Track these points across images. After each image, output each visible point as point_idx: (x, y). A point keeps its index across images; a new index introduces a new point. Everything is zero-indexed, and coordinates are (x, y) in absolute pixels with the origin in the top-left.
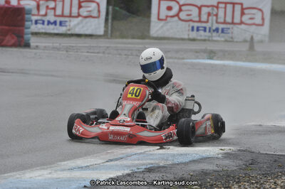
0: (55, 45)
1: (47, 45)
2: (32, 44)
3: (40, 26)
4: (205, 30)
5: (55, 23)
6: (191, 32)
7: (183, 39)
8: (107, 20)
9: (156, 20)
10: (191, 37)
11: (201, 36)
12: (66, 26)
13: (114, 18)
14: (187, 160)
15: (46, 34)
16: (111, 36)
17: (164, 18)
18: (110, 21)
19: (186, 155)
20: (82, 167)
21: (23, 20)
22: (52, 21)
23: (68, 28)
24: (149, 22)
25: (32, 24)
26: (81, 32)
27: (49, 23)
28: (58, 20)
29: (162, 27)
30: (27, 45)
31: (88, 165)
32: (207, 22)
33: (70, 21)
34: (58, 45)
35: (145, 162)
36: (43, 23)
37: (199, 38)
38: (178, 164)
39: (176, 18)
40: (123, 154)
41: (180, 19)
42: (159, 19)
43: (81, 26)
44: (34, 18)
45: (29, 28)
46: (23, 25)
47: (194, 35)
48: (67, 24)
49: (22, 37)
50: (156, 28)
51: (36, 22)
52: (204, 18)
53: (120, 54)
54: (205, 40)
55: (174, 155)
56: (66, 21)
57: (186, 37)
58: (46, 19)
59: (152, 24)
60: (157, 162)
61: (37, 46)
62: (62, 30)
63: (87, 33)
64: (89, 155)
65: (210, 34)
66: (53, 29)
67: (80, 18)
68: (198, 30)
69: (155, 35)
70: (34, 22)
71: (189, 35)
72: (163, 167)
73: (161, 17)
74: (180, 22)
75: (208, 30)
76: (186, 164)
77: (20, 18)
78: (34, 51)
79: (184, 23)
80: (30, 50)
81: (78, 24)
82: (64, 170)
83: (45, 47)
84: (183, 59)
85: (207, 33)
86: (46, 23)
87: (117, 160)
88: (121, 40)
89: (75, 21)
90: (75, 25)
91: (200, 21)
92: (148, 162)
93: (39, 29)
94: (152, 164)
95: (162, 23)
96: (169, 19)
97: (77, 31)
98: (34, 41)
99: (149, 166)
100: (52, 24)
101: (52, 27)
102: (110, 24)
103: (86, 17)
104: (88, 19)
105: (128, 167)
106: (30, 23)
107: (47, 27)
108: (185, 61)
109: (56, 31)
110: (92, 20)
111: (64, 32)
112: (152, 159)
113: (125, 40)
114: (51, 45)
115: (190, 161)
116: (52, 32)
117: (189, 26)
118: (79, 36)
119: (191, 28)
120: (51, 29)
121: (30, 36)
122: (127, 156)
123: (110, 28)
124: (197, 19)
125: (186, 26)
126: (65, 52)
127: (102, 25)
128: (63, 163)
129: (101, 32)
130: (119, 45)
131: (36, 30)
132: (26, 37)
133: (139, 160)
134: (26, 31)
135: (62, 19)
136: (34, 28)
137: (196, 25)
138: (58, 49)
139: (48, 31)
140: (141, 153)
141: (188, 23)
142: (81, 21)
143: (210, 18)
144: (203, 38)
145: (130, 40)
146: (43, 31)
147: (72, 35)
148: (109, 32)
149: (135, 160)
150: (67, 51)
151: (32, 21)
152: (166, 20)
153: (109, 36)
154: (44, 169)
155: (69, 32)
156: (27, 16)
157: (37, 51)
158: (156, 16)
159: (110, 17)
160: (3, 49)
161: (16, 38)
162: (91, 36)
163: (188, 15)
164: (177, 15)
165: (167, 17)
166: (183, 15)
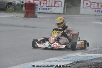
0: (46, 17)
2: (38, 17)
3: (41, 10)
4: (100, 12)
5: (46, 9)
6: (95, 13)
8: (64, 8)
9: (82, 8)
10: (95, 14)
11: (98, 14)
13: (68, 7)
14: (92, 59)
16: (66, 14)
17: (85, 7)
18: (66, 8)
19: (92, 56)
20: (54, 61)
21: (35, 8)
22: (45, 8)
23: (51, 11)
24: (80, 9)
25: (38, 9)
26: (55, 12)
27: (44, 9)
28: (47, 8)
30: (36, 17)
31: (57, 60)
32: (101, 9)
33: (52, 8)
34: (47, 17)
35: (77, 59)
36: (42, 9)
38: (89, 60)
39: (89, 7)
40: (69, 56)
41: (91, 8)
42: (83, 8)
43: (55, 10)
44: (39, 7)
45: (37, 11)
46: (35, 10)
47: (96, 13)
48: (51, 9)
49: (35, 14)
50: (82, 11)
51: (40, 9)
52: (100, 7)
53: (69, 20)
54: (100, 15)
55: (87, 57)
56: (50, 8)
57: (93, 14)
58: (43, 8)
59: (81, 9)
60: (81, 59)
61: (40, 17)
62: (49, 11)
63: (57, 12)
64: (57, 56)
66: (46, 11)
67: (55, 7)
69: (82, 14)
70: (39, 8)
71: (94, 13)
72: (84, 61)
76: (92, 60)
77: (34, 7)
78: (39, 19)
79: (92, 9)
80: (37, 19)
81: (54, 9)
82: (48, 62)
83: (43, 17)
86: (43, 9)
87: (67, 58)
88: (69, 15)
90: (54, 10)
91: (98, 8)
92: (78, 59)
93: (41, 11)
94: (79, 60)
95: (84, 9)
96: (87, 8)
97: (54, 12)
98: (39, 16)
99: (78, 61)
100: (45, 9)
101: (45, 10)
103: (57, 7)
104: (58, 8)
105: (71, 61)
106: (37, 9)
108: (93, 23)
109: (46, 12)
110: (59, 8)
112: (79, 58)
113: (71, 15)
115: (93, 59)
116: (45, 12)
117: (94, 10)
118: (55, 13)
119: (95, 11)
120: (45, 11)
121: (37, 13)
122: (71, 57)
123: (66, 11)
125: (93, 10)
126: (49, 20)
127: (63, 10)
128: (48, 59)
129: (62, 12)
130: (69, 17)
131: (39, 12)
132: (36, 14)
133: (75, 58)
134: (36, 12)
135: (49, 8)
136: (39, 11)
137: (97, 10)
138: (47, 19)
139: (44, 12)
140: (76, 56)
141: (94, 9)
142: (56, 8)
145: (73, 15)
146: (42, 12)
147: (52, 13)
148: (66, 12)
149: (73, 58)
150: (50, 19)
151: (38, 8)
152: (86, 8)
153: (65, 13)
154: (41, 61)
155: (51, 12)
156: (36, 6)
157: (40, 19)
158: (82, 7)
159: (66, 7)
160: (28, 18)
161: (32, 14)
162: (59, 14)
163: (94, 6)
164: (90, 6)
165: (86, 7)
166: (92, 6)
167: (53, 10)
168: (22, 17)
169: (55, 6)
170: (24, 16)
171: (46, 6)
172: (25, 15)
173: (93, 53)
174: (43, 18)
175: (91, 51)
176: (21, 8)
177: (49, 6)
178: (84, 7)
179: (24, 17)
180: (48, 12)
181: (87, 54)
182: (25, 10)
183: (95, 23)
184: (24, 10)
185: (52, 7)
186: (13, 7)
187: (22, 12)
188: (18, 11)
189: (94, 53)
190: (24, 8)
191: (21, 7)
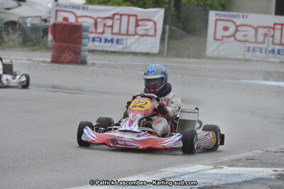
0: (112, 63)
1: (103, 62)
2: (89, 61)
3: (97, 44)
4: (261, 51)
5: (112, 41)
6: (246, 53)
7: (239, 60)
8: (162, 39)
9: (213, 40)
10: (247, 57)
11: (257, 57)
12: (123, 44)
13: (171, 37)
14: (240, 181)
15: (102, 51)
16: (167, 55)
17: (220, 38)
18: (166, 40)
19: (239, 175)
21: (80, 38)
22: (109, 39)
23: (125, 45)
24: (205, 42)
25: (89, 41)
26: (138, 50)
27: (106, 40)
28: (115, 37)
29: (218, 47)
30: (84, 63)
32: (263, 43)
33: (127, 39)
34: (114, 62)
36: (100, 41)
37: (255, 59)
38: (231, 184)
39: (232, 39)
40: (176, 172)
41: (236, 39)
42: (215, 39)
43: (137, 44)
44: (91, 36)
45: (86, 45)
46: (80, 43)
47: (249, 55)
48: (124, 42)
49: (79, 54)
50: (212, 48)
51: (94, 40)
52: (260, 38)
53: (176, 74)
54: (261, 61)
55: (227, 175)
56: (123, 40)
57: (242, 57)
58: (103, 37)
59: (208, 44)
60: (210, 181)
61: (94, 64)
62: (119, 48)
63: (142, 51)
64: (143, 173)
65: (265, 55)
66: (110, 47)
67: (137, 37)
68: (254, 51)
69: (210, 55)
70: (91, 39)
71: (244, 55)
72: (217, 187)
73: (217, 37)
74: (237, 43)
75: (264, 51)
76: (239, 184)
77: (77, 35)
78: (91, 68)
79: (239, 43)
80: (87, 68)
81: (135, 42)
83: (102, 64)
84: (238, 79)
85: (263, 55)
86: (103, 40)
88: (177, 59)
89: (131, 40)
90: (133, 44)
91: (256, 42)
92: (202, 182)
93: (96, 46)
94: (205, 183)
95: (218, 43)
96: (225, 39)
97: (134, 49)
98: (90, 59)
99: (202, 185)
100: (109, 42)
101: (109, 44)
102: (166, 43)
103: (142, 36)
104: (144, 38)
106: (87, 40)
107: (105, 45)
108: (241, 81)
109: (113, 49)
110: (148, 38)
111: (121, 50)
112: (205, 178)
113: (181, 60)
114: (107, 62)
115: (244, 182)
116: (109, 49)
117: (245, 46)
118: (135, 54)
119: (246, 49)
120: (108, 47)
121: (87, 53)
123: (166, 47)
124: (253, 40)
125: (242, 47)
126: (120, 70)
127: (158, 44)
129: (156, 50)
130: (175, 64)
131: (93, 48)
132: (83, 54)
134: (83, 48)
135: (119, 37)
136: (91, 45)
137: (252, 45)
138: (115, 67)
139: (105, 49)
140: (195, 172)
141: (244, 44)
142: (138, 39)
143: (266, 39)
144: (259, 59)
145: (185, 60)
146: (100, 49)
147: (128, 53)
148: (166, 51)
150: (123, 69)
151: (89, 38)
152: (222, 40)
153: (165, 54)
155: (125, 50)
156: (84, 34)
157: (94, 68)
158: (213, 36)
159: (167, 36)
160: (61, 65)
161: (73, 55)
162: (147, 54)
163: (244, 36)
164: (233, 36)
165: (223, 37)
166: (239, 36)
167: (131, 44)
168: (44, 62)
169: (136, 34)
170: (49, 60)
171: (112, 33)
172: (53, 56)
173: (243, 166)
174: (102, 66)
175: (238, 160)
176: (43, 37)
177: (119, 34)
178: (219, 36)
179: (49, 63)
180: (117, 50)
181: (225, 167)
182: (53, 43)
183: (249, 81)
184: (51, 41)
185: (127, 34)
186: (19, 33)
187: (45, 47)
188: (34, 45)
189: (246, 166)
190: (50, 37)
191: (41, 33)
